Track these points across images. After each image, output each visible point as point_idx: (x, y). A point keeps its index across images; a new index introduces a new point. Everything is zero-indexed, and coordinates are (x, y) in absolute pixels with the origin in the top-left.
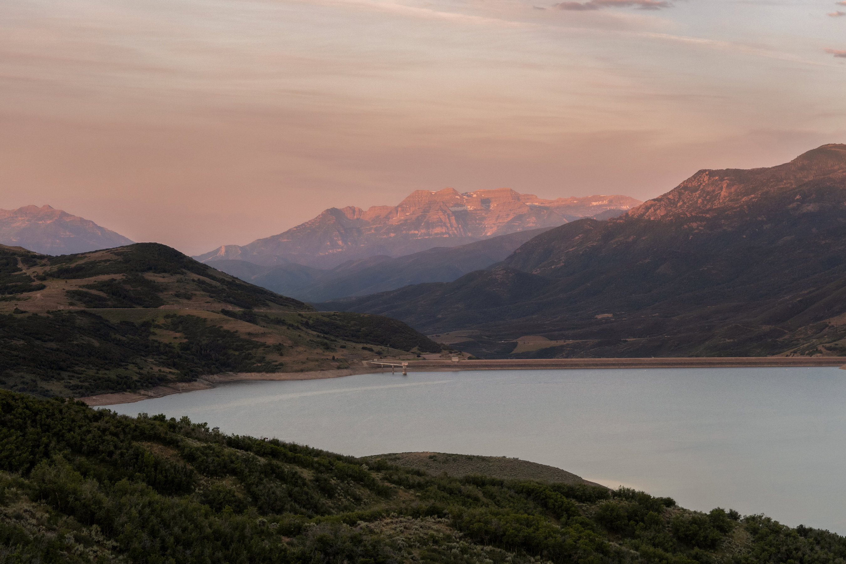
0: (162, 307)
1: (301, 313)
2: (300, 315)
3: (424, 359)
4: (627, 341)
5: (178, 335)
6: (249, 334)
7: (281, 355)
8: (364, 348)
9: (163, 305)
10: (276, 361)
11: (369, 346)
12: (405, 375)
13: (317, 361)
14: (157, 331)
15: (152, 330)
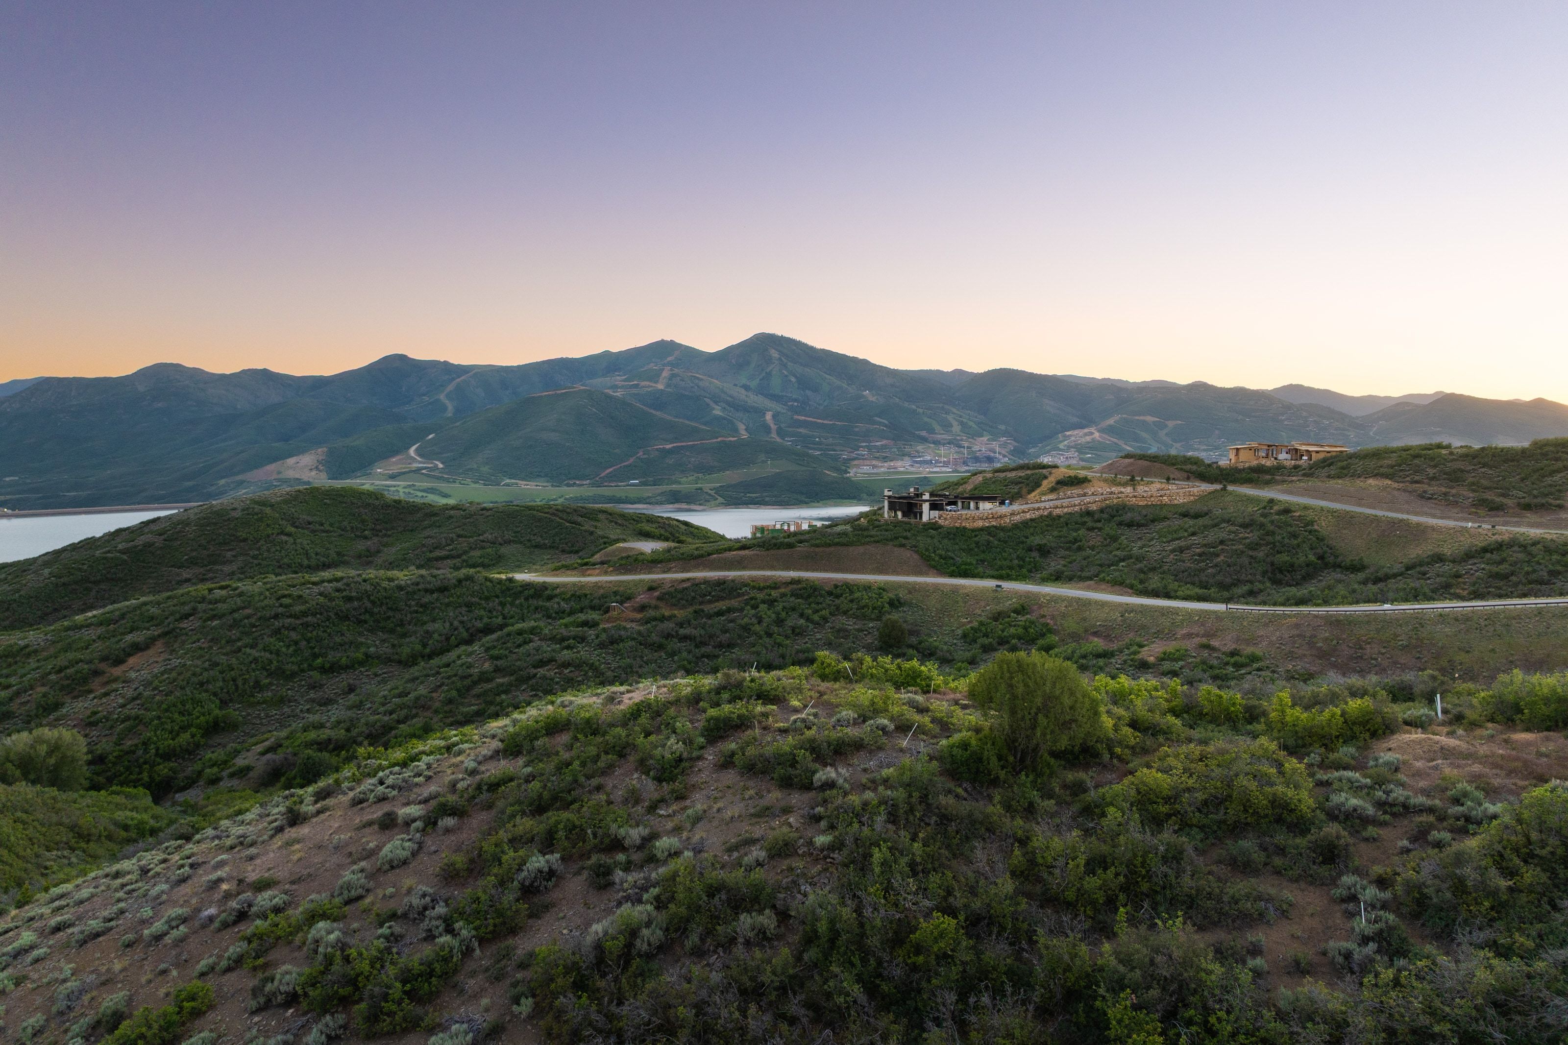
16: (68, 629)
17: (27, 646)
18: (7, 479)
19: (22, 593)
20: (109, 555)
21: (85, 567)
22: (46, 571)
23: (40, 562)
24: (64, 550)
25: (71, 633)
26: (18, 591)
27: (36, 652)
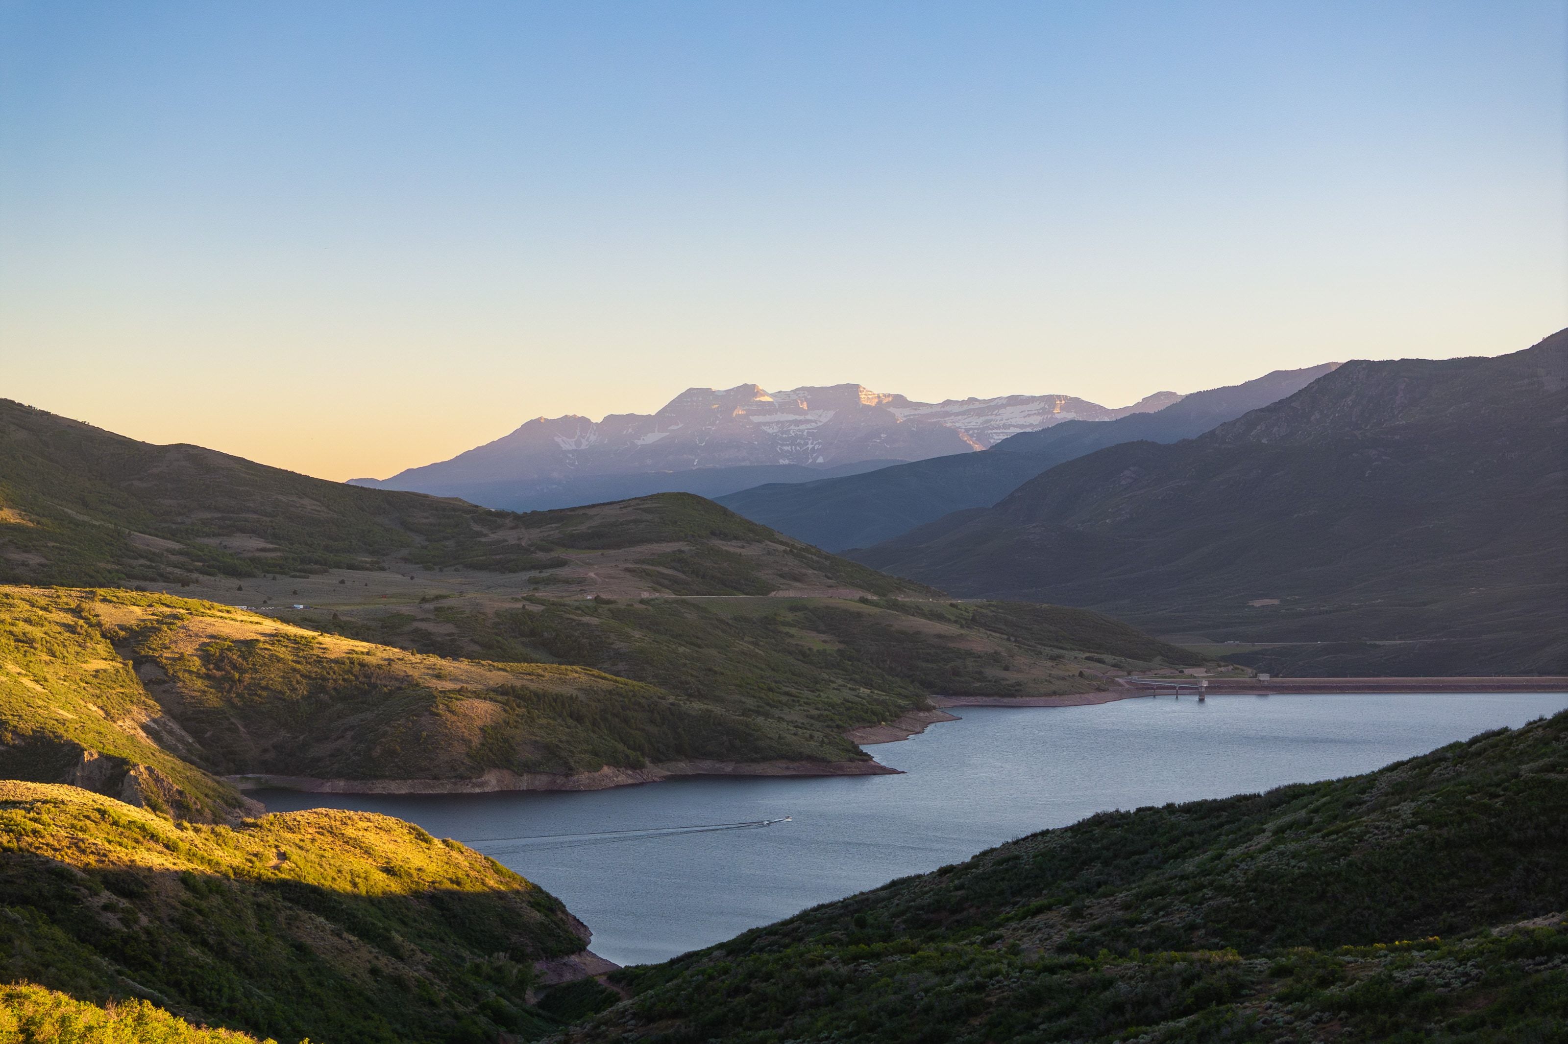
0: (773, 594)
1: (954, 602)
2: (952, 605)
3: (1192, 676)
4: (1379, 646)
5: (824, 637)
6: (939, 636)
7: (1006, 669)
8: (1087, 658)
9: (774, 590)
10: (1007, 680)
11: (1096, 656)
12: (1202, 700)
13: (1064, 679)
14: (793, 631)
15: (786, 629)
16: (1515, 952)
17: (1418, 987)
18: (1257, 603)
19: (1354, 856)
20: (1553, 776)
21: (1498, 803)
22: (1407, 808)
23: (1383, 784)
24: (1437, 758)
25: (1527, 964)
26: (1345, 851)
27: (1442, 1003)
